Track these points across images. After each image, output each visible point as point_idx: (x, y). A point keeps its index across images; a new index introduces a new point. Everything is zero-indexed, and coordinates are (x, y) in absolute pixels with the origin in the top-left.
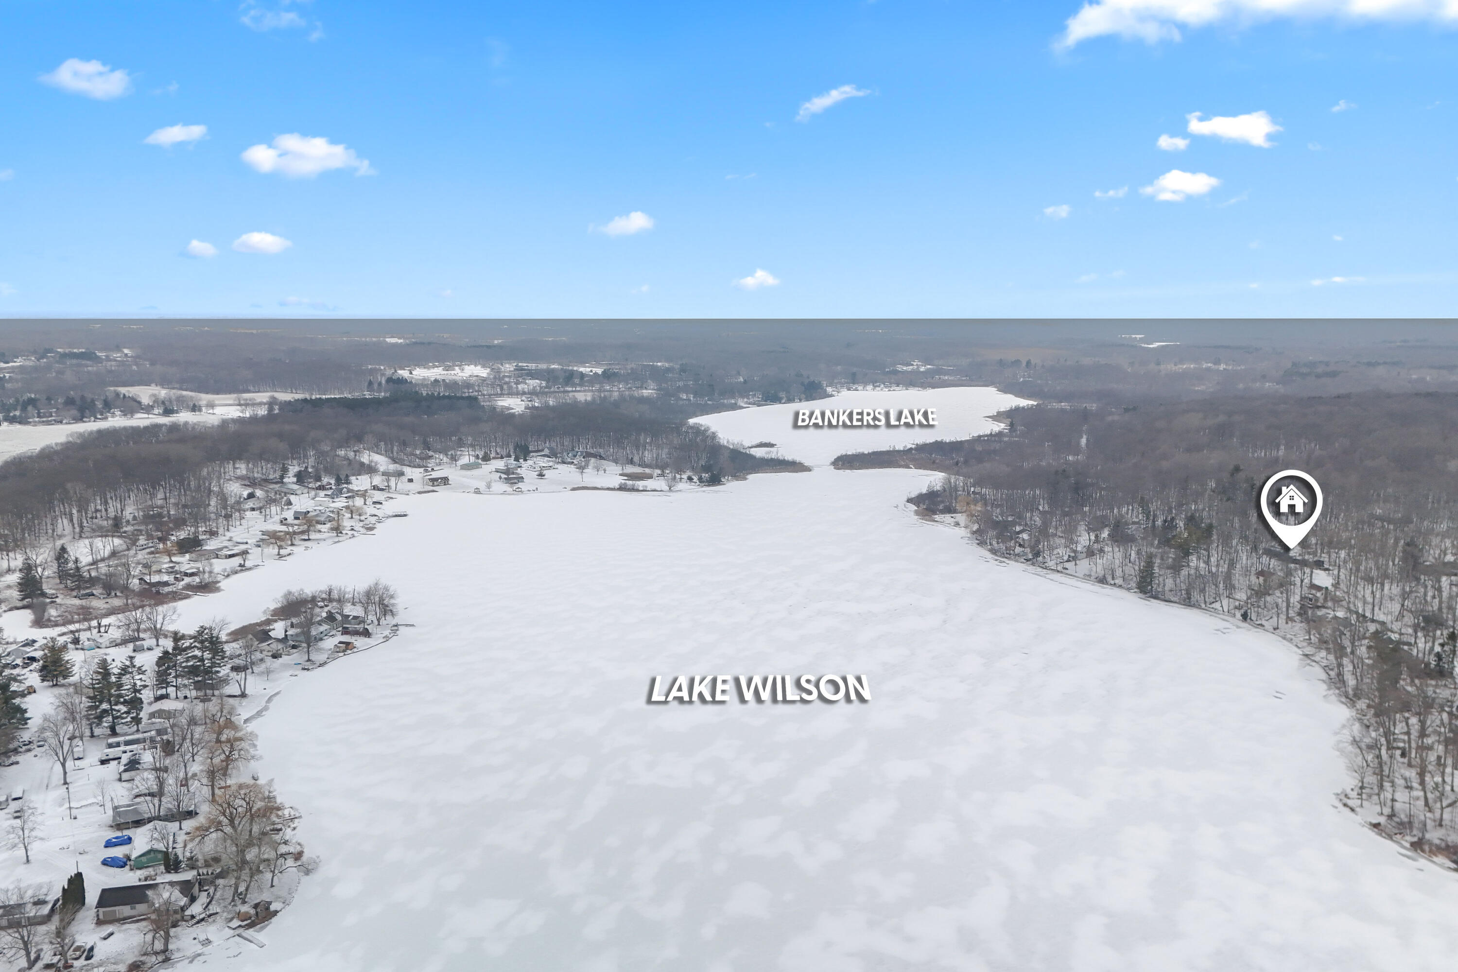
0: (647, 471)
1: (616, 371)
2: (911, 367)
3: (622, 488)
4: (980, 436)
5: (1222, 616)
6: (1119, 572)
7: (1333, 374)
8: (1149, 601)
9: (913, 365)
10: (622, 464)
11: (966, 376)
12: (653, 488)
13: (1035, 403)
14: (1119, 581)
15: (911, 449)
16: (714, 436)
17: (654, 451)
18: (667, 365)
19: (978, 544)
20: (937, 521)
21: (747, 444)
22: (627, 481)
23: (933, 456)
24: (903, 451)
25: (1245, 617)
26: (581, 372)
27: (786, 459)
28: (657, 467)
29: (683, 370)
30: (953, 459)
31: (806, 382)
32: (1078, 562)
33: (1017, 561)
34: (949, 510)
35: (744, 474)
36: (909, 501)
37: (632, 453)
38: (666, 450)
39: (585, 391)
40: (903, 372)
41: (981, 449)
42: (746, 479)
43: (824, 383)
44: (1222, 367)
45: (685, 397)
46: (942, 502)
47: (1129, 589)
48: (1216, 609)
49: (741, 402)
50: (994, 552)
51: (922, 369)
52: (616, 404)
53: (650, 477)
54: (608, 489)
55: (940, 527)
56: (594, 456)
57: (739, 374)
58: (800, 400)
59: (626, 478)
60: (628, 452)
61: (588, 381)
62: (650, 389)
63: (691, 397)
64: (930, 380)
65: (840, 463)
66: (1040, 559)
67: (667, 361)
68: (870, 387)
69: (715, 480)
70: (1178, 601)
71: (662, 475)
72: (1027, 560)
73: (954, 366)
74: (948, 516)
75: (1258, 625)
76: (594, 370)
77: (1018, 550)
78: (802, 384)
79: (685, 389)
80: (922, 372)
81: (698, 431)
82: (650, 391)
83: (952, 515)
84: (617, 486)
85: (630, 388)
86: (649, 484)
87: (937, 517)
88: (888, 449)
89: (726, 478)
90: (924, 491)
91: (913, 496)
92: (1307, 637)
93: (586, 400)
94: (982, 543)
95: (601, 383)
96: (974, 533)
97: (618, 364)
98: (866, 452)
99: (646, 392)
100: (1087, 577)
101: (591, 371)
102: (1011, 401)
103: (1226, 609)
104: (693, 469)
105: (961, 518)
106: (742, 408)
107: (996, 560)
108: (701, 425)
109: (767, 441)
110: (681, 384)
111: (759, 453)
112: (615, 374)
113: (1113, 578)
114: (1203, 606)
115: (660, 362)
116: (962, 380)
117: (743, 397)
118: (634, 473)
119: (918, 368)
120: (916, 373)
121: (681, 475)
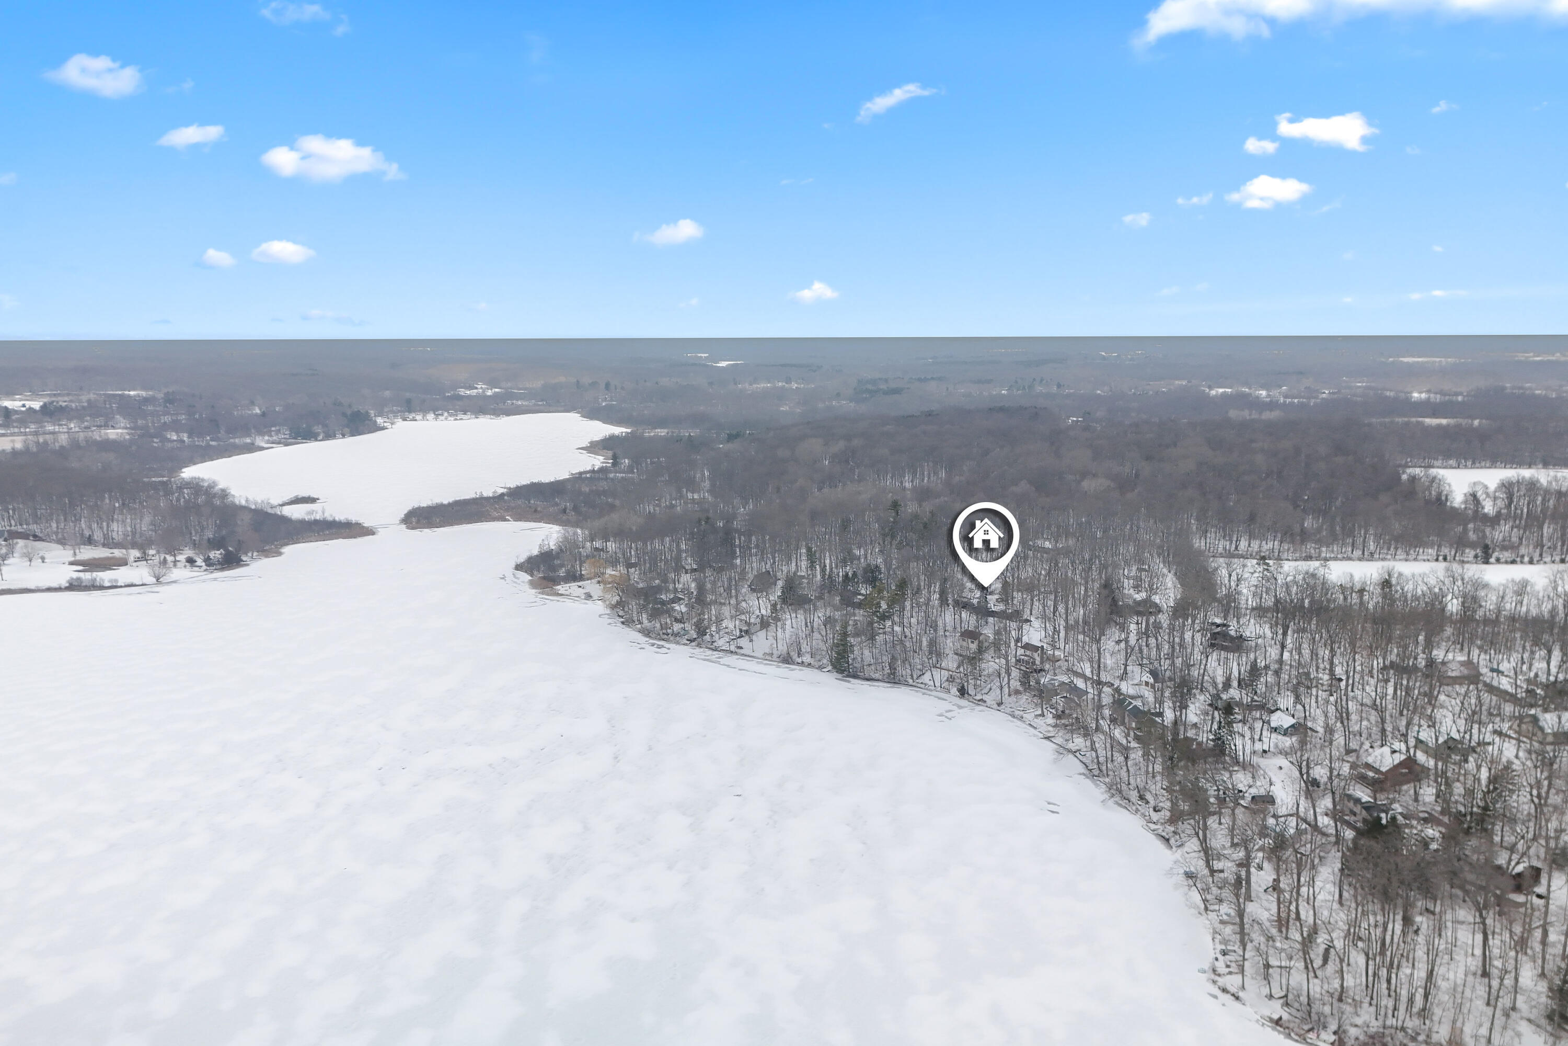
0: (118, 553)
1: (64, 404)
2: (475, 391)
3: (74, 586)
4: (581, 473)
5: (934, 693)
6: (805, 648)
7: (897, 391)
8: (849, 682)
9: (476, 388)
10: (73, 547)
11: (542, 400)
12: (128, 581)
13: (629, 430)
14: (807, 659)
15: (503, 495)
16: (224, 494)
17: (129, 520)
18: (143, 393)
19: (623, 623)
20: (562, 595)
21: (275, 501)
22: (81, 575)
23: (532, 502)
24: (493, 498)
25: (963, 692)
26: (6, 408)
27: (337, 519)
28: (134, 545)
29: (170, 400)
30: (557, 504)
31: (349, 412)
32: (754, 637)
33: (678, 643)
34: (574, 577)
35: (276, 546)
36: (519, 567)
37: (90, 528)
38: (147, 519)
39: (12, 434)
40: (469, 397)
41: (587, 490)
42: (280, 554)
43: (372, 413)
44: (794, 386)
45: (175, 438)
46: (562, 566)
47: (820, 668)
48: (926, 684)
49: (260, 442)
50: (647, 633)
51: (489, 393)
52: (62, 453)
53: (123, 562)
54: (49, 590)
55: (568, 603)
56: (24, 536)
57: (252, 403)
58: (344, 436)
59: (81, 568)
60: (83, 526)
61: (17, 420)
62: (119, 428)
63: (185, 437)
64: (501, 406)
65: (414, 520)
66: (707, 637)
67: (144, 388)
68: (431, 416)
69: (231, 561)
70: (880, 678)
71: (144, 558)
72: (691, 641)
73: (525, 389)
74: (574, 585)
75: (979, 701)
76: (28, 404)
77: (677, 627)
78: (344, 415)
79: (176, 426)
80: (490, 396)
81: (195, 486)
82: (120, 431)
83: (580, 584)
84: (65, 584)
85: (87, 428)
86: (121, 575)
87: (561, 588)
88: (474, 496)
89: (250, 554)
90: (535, 552)
91: (522, 561)
92: (1039, 712)
93: (13, 449)
94: (627, 622)
95: (39, 422)
96: (613, 607)
97: (68, 395)
98: (445, 502)
99: (112, 434)
100: (768, 657)
101: (24, 406)
102: (601, 430)
103: (938, 684)
104: (195, 546)
105: (592, 586)
106: (262, 449)
107: (653, 645)
108: (203, 480)
109: (305, 494)
110: (167, 419)
111: (296, 512)
112: (62, 409)
113: (799, 655)
114: (911, 681)
115: (134, 390)
116: (539, 405)
117: (261, 434)
118: (95, 559)
119: (484, 392)
120: (483, 397)
121: (175, 556)
